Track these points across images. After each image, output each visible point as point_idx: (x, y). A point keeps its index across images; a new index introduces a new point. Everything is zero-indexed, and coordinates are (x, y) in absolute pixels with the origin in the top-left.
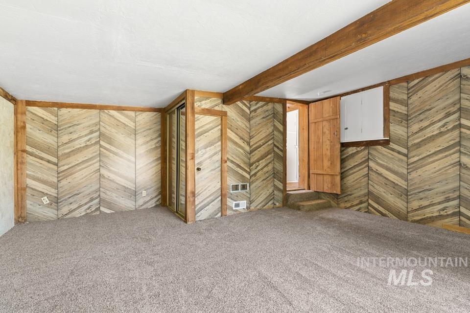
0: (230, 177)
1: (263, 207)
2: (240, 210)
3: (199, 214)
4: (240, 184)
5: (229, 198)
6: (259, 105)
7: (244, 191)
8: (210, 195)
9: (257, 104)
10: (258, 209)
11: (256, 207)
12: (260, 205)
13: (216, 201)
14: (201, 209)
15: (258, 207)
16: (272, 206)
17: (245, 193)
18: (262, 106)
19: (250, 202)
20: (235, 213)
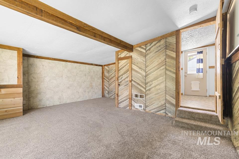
0: (134, 90)
1: (156, 112)
2: (139, 109)
3: (120, 105)
4: (139, 94)
5: (133, 100)
6: (152, 45)
7: (141, 99)
8: (124, 97)
9: (151, 45)
10: (152, 113)
11: (150, 110)
12: (153, 111)
13: (127, 101)
14: (121, 102)
15: (152, 111)
16: (164, 114)
17: (142, 100)
18: (155, 45)
19: (146, 106)
20: (136, 110)
